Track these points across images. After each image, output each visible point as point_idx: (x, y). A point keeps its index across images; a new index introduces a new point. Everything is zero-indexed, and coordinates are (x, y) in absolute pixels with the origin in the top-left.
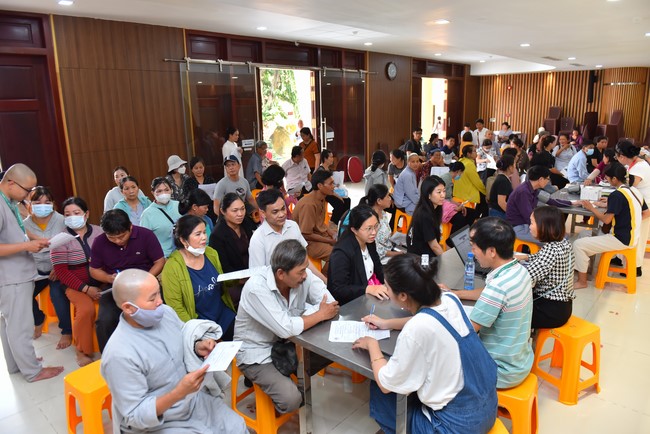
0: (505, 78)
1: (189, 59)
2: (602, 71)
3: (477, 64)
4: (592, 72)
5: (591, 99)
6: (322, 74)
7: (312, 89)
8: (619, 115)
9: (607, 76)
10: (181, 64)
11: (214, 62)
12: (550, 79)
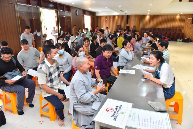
0: (105, 16)
1: (18, 3)
2: (130, 16)
3: (98, 12)
4: (127, 16)
5: (127, 23)
6: (59, 12)
7: (56, 17)
8: (134, 27)
9: (131, 17)
10: (15, 5)
11: (26, 5)
12: (117, 17)
